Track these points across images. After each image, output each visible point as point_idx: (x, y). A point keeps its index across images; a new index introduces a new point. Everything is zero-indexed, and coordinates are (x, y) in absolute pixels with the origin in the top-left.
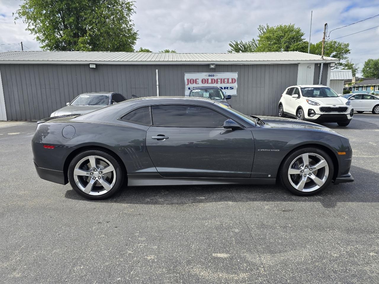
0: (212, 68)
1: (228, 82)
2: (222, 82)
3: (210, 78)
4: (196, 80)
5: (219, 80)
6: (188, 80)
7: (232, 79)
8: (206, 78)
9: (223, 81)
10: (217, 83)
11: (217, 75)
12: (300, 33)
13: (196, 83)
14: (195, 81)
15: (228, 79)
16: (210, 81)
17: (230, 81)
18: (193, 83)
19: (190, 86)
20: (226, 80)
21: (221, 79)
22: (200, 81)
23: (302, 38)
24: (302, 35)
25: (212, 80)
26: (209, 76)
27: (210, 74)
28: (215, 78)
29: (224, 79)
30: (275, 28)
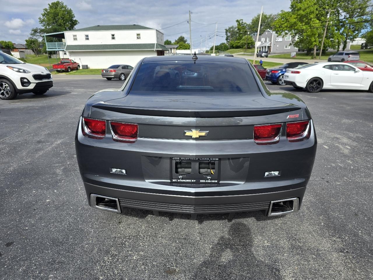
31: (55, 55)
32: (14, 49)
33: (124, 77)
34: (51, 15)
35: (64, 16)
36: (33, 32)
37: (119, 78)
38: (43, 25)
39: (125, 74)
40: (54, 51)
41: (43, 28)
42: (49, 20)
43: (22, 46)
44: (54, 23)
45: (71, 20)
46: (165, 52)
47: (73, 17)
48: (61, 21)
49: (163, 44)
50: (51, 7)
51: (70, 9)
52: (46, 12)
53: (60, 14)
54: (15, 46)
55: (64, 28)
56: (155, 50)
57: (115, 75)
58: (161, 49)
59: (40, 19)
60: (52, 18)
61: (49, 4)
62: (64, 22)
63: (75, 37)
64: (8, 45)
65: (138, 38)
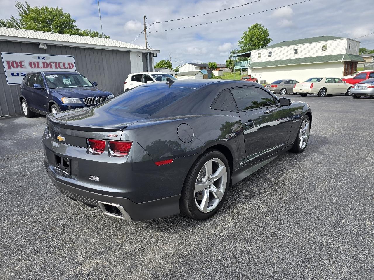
0: (43, 48)
1: (65, 67)
2: (58, 67)
3: (40, 61)
4: (21, 62)
5: (53, 64)
6: (8, 62)
7: (69, 64)
8: (36, 60)
9: (58, 65)
10: (51, 67)
11: (49, 58)
12: (71, 20)
13: (21, 66)
14: (20, 64)
15: (64, 64)
16: (41, 65)
17: (67, 65)
18: (17, 67)
19: (13, 70)
20: (62, 65)
21: (56, 63)
22: (26, 64)
23: (74, 24)
24: (73, 22)
25: (43, 63)
26: (39, 58)
27: (40, 56)
28: (48, 61)
29: (59, 64)
30: (39, 8)
31: (244, 72)
32: (217, 69)
33: (285, 92)
34: (249, 37)
35: (259, 36)
36: (231, 53)
37: (279, 93)
38: (241, 46)
39: (287, 89)
40: (245, 69)
41: (240, 49)
42: (247, 42)
43: (223, 66)
44: (250, 44)
45: (265, 39)
46: (359, 62)
47: (267, 37)
48: (256, 41)
49: (358, 54)
50: (250, 30)
51: (266, 29)
52: (245, 35)
53: (256, 35)
54: (218, 66)
55: (258, 47)
56: (341, 62)
57: (276, 90)
58: (351, 60)
59: (239, 41)
60: (249, 39)
61: (249, 28)
62: (259, 42)
63: (259, 55)
64: (213, 65)
65: (323, 50)
